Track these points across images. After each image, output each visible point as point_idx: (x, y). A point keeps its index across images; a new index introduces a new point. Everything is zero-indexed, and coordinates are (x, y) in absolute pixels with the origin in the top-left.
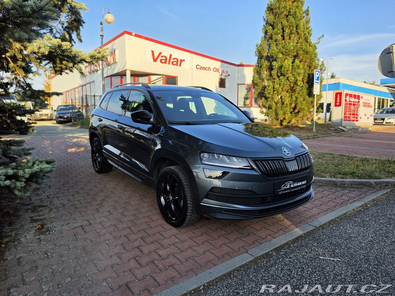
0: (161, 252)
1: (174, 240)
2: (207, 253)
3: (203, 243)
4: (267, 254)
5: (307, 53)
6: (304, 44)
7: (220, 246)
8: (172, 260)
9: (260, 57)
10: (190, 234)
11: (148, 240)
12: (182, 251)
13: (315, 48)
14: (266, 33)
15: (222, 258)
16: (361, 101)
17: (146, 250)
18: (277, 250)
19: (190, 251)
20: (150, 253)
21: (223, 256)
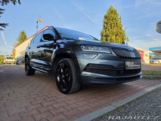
0: (55, 106)
1: (64, 99)
2: (85, 106)
3: (82, 101)
4: (123, 106)
5: (121, 33)
6: (120, 30)
7: (93, 102)
8: (62, 110)
9: (102, 36)
10: (74, 97)
11: (48, 100)
12: (69, 105)
13: (124, 32)
14: (104, 26)
15: (95, 108)
16: (144, 54)
17: (45, 104)
18: (129, 103)
19: (74, 105)
20: (48, 106)
21: (96, 107)
